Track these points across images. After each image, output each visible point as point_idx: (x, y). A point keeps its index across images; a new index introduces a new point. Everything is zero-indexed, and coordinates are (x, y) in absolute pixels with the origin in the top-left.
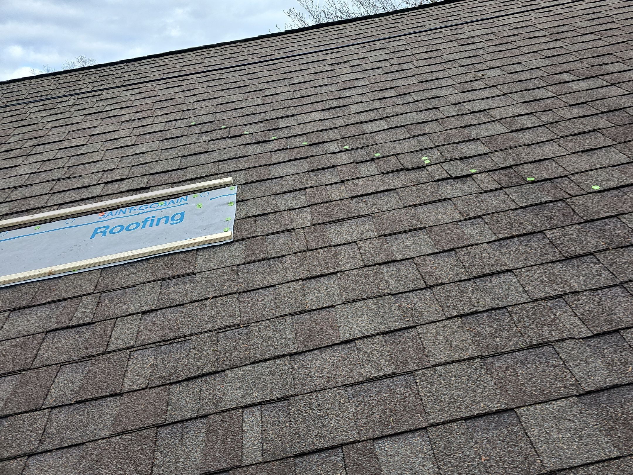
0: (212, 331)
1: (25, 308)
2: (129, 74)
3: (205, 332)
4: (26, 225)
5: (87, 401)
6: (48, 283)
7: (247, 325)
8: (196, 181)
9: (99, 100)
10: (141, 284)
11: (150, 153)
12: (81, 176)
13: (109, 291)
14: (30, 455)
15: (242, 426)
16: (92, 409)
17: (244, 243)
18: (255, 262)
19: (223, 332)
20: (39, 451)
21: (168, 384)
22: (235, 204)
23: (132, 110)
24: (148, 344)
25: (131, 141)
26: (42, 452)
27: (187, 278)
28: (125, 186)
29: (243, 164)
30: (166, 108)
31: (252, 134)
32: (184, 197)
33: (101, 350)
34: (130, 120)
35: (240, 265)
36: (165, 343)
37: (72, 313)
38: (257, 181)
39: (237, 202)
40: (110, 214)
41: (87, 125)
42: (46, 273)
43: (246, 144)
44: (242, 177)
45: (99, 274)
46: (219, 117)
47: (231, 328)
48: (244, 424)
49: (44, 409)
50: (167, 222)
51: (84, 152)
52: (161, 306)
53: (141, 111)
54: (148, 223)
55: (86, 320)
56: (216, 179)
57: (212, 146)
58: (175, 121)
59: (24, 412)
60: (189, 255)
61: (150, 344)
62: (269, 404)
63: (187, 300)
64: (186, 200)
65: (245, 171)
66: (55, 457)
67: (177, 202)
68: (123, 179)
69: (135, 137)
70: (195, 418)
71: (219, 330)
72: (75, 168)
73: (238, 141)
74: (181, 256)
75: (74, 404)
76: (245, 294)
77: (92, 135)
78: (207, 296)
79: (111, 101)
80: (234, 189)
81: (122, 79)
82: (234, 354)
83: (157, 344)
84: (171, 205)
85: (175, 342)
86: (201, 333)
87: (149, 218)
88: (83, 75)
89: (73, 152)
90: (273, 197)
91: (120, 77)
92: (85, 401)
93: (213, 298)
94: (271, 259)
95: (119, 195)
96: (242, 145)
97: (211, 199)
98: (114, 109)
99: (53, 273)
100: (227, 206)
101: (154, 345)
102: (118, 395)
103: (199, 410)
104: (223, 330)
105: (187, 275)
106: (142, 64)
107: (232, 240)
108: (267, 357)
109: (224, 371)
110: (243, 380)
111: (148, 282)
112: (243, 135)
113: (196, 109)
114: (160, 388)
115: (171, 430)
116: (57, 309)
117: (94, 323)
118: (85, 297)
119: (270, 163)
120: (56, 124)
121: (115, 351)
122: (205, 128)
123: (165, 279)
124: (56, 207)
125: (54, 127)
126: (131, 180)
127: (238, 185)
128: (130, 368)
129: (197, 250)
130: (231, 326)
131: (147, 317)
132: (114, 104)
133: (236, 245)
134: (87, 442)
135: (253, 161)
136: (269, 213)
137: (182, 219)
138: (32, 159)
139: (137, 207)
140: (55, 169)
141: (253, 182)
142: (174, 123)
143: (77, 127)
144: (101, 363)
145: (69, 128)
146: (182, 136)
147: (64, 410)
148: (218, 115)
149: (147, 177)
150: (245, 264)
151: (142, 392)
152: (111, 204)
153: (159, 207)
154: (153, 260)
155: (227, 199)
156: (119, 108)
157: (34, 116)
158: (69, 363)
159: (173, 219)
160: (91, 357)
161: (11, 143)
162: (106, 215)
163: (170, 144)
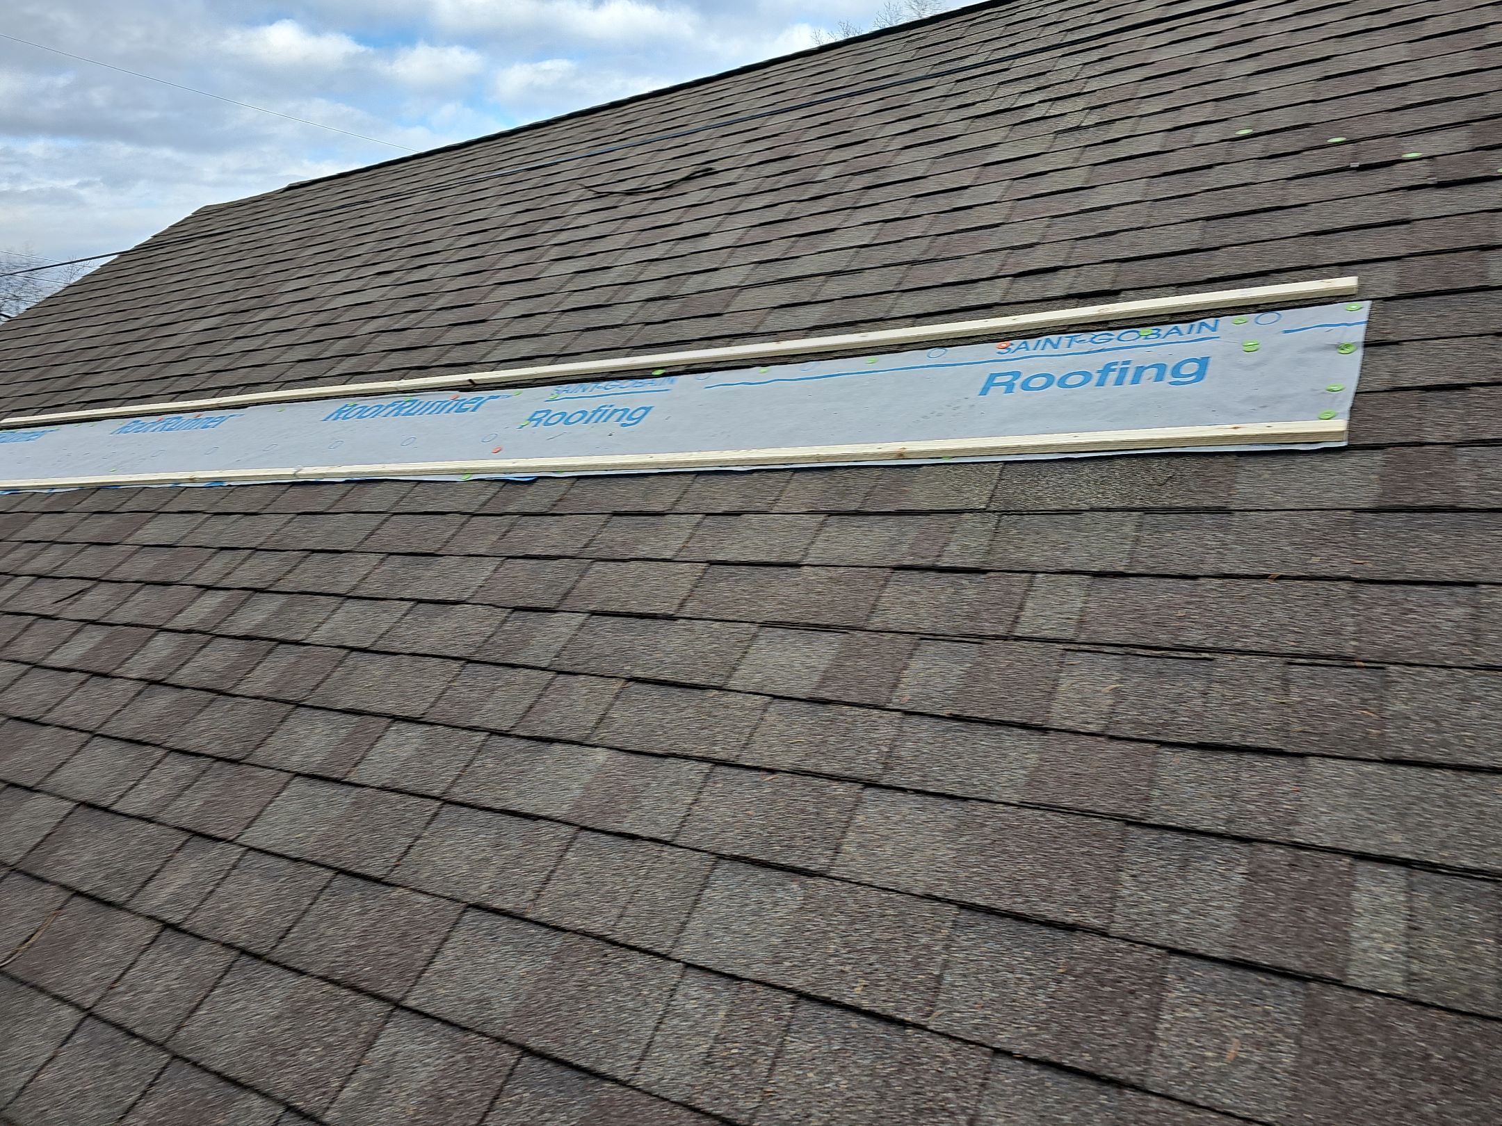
0: (1272, 654)
1: (851, 515)
3: (1253, 653)
4: (852, 353)
5: (973, 722)
6: (894, 474)
7: (1377, 666)
8: (1246, 281)
9: (1003, 83)
10: (1092, 510)
11: (1121, 208)
12: (961, 257)
13: (1020, 513)
14: (869, 784)
16: (983, 739)
17: (1378, 457)
18: (1410, 510)
19: (1302, 664)
20: (883, 782)
21: (1151, 742)
22: (1359, 353)
23: (1081, 103)
24: (1105, 645)
25: (1076, 178)
26: (888, 788)
27: (1207, 519)
28: (1058, 285)
29: (1395, 244)
30: (1171, 96)
31: (1431, 158)
32: (1210, 322)
33: (1001, 630)
34: (1078, 127)
35: (1362, 511)
36: (1148, 653)
37: (941, 542)
38: (1436, 293)
39: (1367, 345)
40: (1023, 346)
41: (976, 141)
42: (890, 453)
43: (1410, 189)
44: (1386, 279)
45: (997, 473)
46: (1320, 113)
47: (1330, 662)
48: (1356, 894)
49: (890, 710)
50: (1159, 378)
51: (970, 203)
52: (1140, 570)
53: (1106, 105)
54: (1113, 376)
55: (970, 562)
56: (1305, 280)
57: (1297, 193)
58: (1194, 128)
59: (855, 704)
60: (1218, 464)
61: (1111, 645)
62: (1433, 872)
63: (1207, 569)
64: (1214, 329)
65: (1396, 263)
66: (913, 804)
67: (1189, 333)
68: (1054, 270)
69: (1087, 170)
70: (1221, 836)
71: (1292, 659)
72: (945, 238)
73: (1383, 178)
74: (1195, 464)
75: (947, 718)
76: (1375, 589)
77: (985, 165)
78: (1261, 569)
79: (1033, 84)
80: (1360, 311)
81: (1062, 27)
82: (1333, 726)
83: (1127, 649)
84: (1170, 338)
85: (1173, 658)
86: (1241, 652)
87: (1116, 364)
88: (970, 23)
89: (943, 203)
90: (1490, 340)
91: (1052, 24)
92: (969, 720)
93: (1279, 578)
94: (1464, 510)
95: (1044, 304)
96: (1396, 189)
97: (1286, 332)
98: (1040, 102)
99: (904, 456)
100: (1333, 355)
101: (1119, 650)
102: (1037, 729)
103: (1229, 821)
104: (1305, 661)
105: (1206, 510)
107: (1344, 444)
108: (1436, 757)
109: (1303, 756)
110: (1359, 794)
111: (1109, 510)
112: (1401, 161)
113: (1254, 95)
114: (1133, 744)
115: (1157, 841)
116: (911, 529)
117: (985, 572)
118: (967, 516)
119: (1485, 243)
120: (906, 141)
121: (1031, 639)
122: (1277, 146)
123: (1147, 511)
124: (909, 321)
125: (905, 147)
126: (1073, 272)
127: (1372, 300)
128: (1065, 684)
129: (1240, 454)
130: (1328, 657)
131: (1105, 586)
132: (1036, 90)
133: (1354, 459)
134: (974, 799)
135: (1425, 237)
136: (1471, 385)
137: (1200, 375)
138: (862, 216)
139: (1086, 337)
140: (905, 239)
141: (1424, 295)
142: (1190, 131)
143: (953, 146)
144: (1002, 655)
145: (937, 149)
146: (1210, 167)
147: (927, 724)
148: (1318, 106)
149: (1114, 265)
150: (1381, 510)
151: (1090, 741)
152: (1026, 324)
153: (1141, 341)
154: (1123, 462)
155: (1336, 335)
156: (1050, 100)
157: (864, 122)
158: (935, 637)
159: (1176, 371)
160: (981, 638)
161: (820, 181)
162: (1013, 348)
163: (1176, 185)
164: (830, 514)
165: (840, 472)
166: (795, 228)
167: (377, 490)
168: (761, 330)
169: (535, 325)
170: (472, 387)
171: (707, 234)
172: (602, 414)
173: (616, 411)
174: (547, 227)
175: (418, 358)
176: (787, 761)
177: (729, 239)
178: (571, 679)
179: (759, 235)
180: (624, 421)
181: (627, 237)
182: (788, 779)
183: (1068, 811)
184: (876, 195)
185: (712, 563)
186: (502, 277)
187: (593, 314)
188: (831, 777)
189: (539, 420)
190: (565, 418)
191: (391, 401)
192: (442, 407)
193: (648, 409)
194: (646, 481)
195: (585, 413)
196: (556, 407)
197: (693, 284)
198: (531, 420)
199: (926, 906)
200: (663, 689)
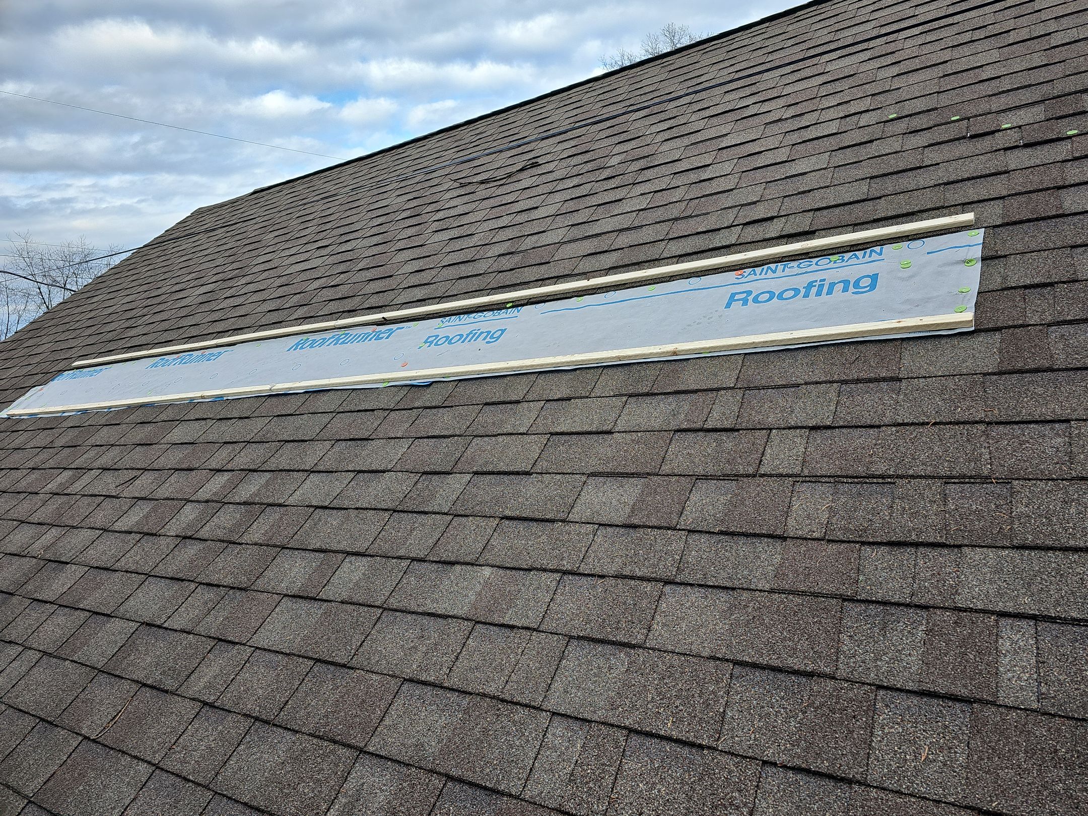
0: (934, 477)
1: (644, 395)
2: (775, 40)
3: (921, 477)
4: (638, 284)
5: (736, 535)
6: (672, 366)
7: (1006, 481)
8: (899, 220)
9: (728, 92)
10: (806, 384)
11: (813, 174)
12: (708, 213)
13: (757, 388)
14: (667, 582)
15: (997, 641)
16: (743, 547)
17: (998, 336)
18: (1021, 372)
19: (954, 483)
20: (678, 580)
21: (858, 542)
22: (979, 265)
23: (781, 102)
24: (822, 476)
25: (782, 155)
26: (681, 584)
27: (884, 385)
28: (772, 231)
29: (999, 186)
30: (842, 94)
31: (1020, 127)
32: (877, 249)
33: (751, 470)
34: (780, 119)
35: (989, 374)
36: (850, 481)
37: (706, 411)
38: (1029, 221)
39: (984, 259)
40: (752, 272)
41: (712, 133)
42: (668, 352)
43: (1006, 149)
44: (995, 213)
45: (740, 362)
46: (944, 100)
47: (972, 480)
48: (1001, 641)
49: (679, 530)
50: (845, 290)
51: (710, 177)
52: (841, 424)
53: (797, 103)
54: (814, 290)
55: (727, 424)
56: (938, 217)
57: (932, 156)
58: (858, 116)
59: (656, 527)
60: (889, 347)
61: (825, 476)
62: (1052, 622)
63: (886, 420)
64: (881, 254)
65: (1001, 201)
66: (697, 594)
67: (864, 257)
68: (771, 219)
69: (788, 149)
70: (908, 606)
71: (948, 479)
72: (697, 201)
73: (986, 144)
74: (874, 348)
75: (718, 534)
76: (1001, 428)
77: (720, 149)
78: (923, 419)
79: (748, 91)
80: (978, 236)
81: (765, 51)
82: (978, 525)
83: (837, 479)
84: (851, 262)
85: (867, 483)
86: (913, 477)
87: (815, 281)
88: (702, 52)
89: (693, 177)
90: (1068, 251)
91: (760, 48)
92: (733, 534)
93: (935, 424)
94: (1059, 370)
95: (765, 243)
96: (996, 151)
97: (928, 253)
98: (753, 104)
99: (678, 353)
100: (961, 267)
101: (832, 480)
102: (779, 538)
103: (913, 595)
104: (957, 481)
105: (884, 379)
106: (796, 19)
107: (973, 329)
108: (1049, 543)
109: (959, 547)
110: (998, 571)
111: (817, 383)
112: (999, 131)
113: (899, 88)
114: (846, 545)
115: (865, 611)
116: (686, 403)
117: (738, 430)
118: (723, 392)
119: (1061, 184)
120: (667, 135)
121: (771, 476)
122: (916, 123)
123: (845, 382)
124: (675, 260)
125: (665, 141)
126: (783, 219)
127: (985, 227)
128: (796, 505)
129: (902, 339)
130: (971, 477)
131: (818, 436)
132: (751, 95)
133: (981, 338)
134: (739, 589)
135: (1018, 182)
136: (1056, 283)
137: (873, 286)
138: (639, 189)
139: (794, 264)
140: (670, 203)
141: (1021, 222)
142: (855, 118)
143: (699, 137)
144: (752, 488)
145: (686, 141)
146: (871, 141)
147: (704, 538)
148: (942, 96)
149: (811, 214)
150: (1000, 373)
151: (815, 544)
152: (754, 258)
153: (832, 265)
154: (825, 349)
155: (962, 254)
156: (760, 102)
157: (637, 124)
158: (706, 477)
159: (857, 284)
160: (737, 477)
161: (610, 167)
162: (745, 274)
163: (850, 156)
164: (630, 396)
165: (635, 366)
166: (594, 200)
167: (325, 397)
168: (576, 272)
169: (425, 277)
170: (385, 322)
171: (537, 208)
172: (473, 336)
173: (482, 333)
174: (429, 209)
175: (348, 305)
176: (612, 569)
177: (552, 210)
178: (464, 519)
179: (571, 206)
180: (488, 339)
181: (484, 213)
182: (613, 581)
183: (803, 593)
184: (649, 174)
185: (552, 434)
186: (401, 245)
187: (463, 267)
188: (642, 579)
189: (431, 342)
190: (449, 340)
191: (331, 335)
192: (366, 337)
193: (503, 331)
194: (506, 380)
195: (461, 336)
196: (442, 333)
197: (529, 242)
198: (426, 342)
199: (712, 664)
200: (526, 524)
